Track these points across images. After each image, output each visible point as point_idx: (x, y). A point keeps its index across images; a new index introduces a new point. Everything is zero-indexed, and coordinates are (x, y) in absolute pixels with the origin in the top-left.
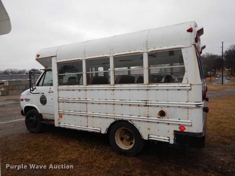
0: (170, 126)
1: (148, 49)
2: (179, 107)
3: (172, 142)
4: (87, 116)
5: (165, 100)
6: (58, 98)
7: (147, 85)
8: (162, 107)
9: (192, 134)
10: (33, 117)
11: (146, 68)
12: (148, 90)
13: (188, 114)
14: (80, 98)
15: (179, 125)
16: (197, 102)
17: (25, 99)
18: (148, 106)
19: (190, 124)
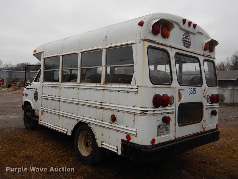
0: (119, 133)
1: (106, 45)
2: (127, 112)
3: (119, 153)
4: (59, 115)
5: (116, 103)
6: (42, 94)
7: (104, 85)
8: (114, 110)
9: (137, 146)
10: (29, 113)
11: (103, 66)
12: (104, 90)
13: (134, 121)
14: (56, 95)
15: (126, 133)
16: (142, 108)
17: (26, 94)
18: (103, 108)
19: (135, 133)
